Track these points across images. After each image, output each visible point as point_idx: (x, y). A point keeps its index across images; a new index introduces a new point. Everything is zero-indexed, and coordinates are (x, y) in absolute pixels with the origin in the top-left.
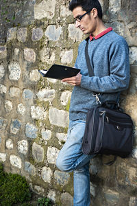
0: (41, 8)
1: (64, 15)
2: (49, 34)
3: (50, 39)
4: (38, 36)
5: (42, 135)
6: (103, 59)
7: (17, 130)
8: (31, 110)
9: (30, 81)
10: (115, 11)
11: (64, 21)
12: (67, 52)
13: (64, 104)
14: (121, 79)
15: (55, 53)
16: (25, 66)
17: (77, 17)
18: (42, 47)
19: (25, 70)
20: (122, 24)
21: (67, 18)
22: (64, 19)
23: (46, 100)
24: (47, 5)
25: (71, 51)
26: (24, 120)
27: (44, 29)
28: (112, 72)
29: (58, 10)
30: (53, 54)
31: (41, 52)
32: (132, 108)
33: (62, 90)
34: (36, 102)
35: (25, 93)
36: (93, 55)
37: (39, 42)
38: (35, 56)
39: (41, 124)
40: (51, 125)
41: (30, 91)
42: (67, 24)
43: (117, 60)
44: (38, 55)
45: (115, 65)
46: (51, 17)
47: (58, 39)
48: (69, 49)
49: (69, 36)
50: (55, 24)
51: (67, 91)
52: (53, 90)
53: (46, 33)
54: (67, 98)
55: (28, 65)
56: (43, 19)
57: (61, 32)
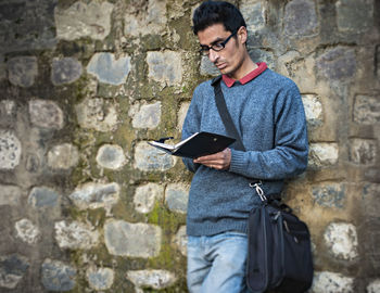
0: (73, 17)
1: (134, 33)
2: (99, 70)
3: (103, 81)
4: (68, 74)
5: (90, 280)
6: (263, 119)
7: (18, 278)
8: (55, 230)
9: (50, 168)
10: (254, 31)
11: (135, 46)
12: (146, 106)
13: (144, 210)
14: (299, 153)
15: (117, 109)
16: (34, 138)
17: (215, 43)
18: (80, 98)
19: (35, 145)
20: (270, 54)
21: (142, 39)
22: (137, 42)
23: (95, 206)
24: (89, 13)
25: (158, 104)
26: (36, 255)
27: (85, 61)
28: (280, 142)
29: (119, 23)
30: (112, 110)
31: (77, 107)
32: (301, 204)
33: (137, 184)
34: (69, 213)
35: (38, 196)
36: (241, 112)
37: (71, 86)
38: (61, 116)
39: (85, 259)
40: (111, 257)
41: (50, 192)
42: (144, 52)
43: (290, 121)
44: (70, 113)
45: (287, 129)
46: (101, 37)
47: (123, 81)
48: (150, 101)
49: (151, 74)
50: (113, 51)
51: (150, 185)
52: (114, 184)
53: (91, 68)
54: (152, 198)
55: (42, 135)
56: (82, 39)
57: (130, 67)
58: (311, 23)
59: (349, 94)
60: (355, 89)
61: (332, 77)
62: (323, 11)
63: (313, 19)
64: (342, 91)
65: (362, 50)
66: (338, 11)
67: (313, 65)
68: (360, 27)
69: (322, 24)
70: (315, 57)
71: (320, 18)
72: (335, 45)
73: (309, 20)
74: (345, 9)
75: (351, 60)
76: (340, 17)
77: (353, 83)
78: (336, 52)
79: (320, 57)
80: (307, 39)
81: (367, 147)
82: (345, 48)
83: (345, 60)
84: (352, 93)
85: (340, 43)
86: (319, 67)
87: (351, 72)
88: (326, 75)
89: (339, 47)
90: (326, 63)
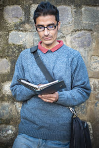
17: (49, 25)
58: (69, 18)
59: (88, 55)
60: (91, 53)
61: (79, 47)
62: (76, 12)
63: (70, 16)
64: (85, 54)
65: (95, 33)
66: (83, 12)
67: (70, 40)
68: (94, 21)
69: (75, 19)
70: (71, 36)
71: (74, 16)
72: (81, 30)
73: (68, 17)
74: (86, 12)
75: (89, 38)
76: (84, 16)
77: (90, 50)
78: (82, 34)
79: (74, 36)
80: (67, 26)
81: (97, 83)
82: (86, 32)
83: (86, 38)
84: (90, 55)
85: (84, 29)
86: (73, 41)
87: (89, 44)
88: (77, 45)
89: (83, 31)
90: (77, 39)
